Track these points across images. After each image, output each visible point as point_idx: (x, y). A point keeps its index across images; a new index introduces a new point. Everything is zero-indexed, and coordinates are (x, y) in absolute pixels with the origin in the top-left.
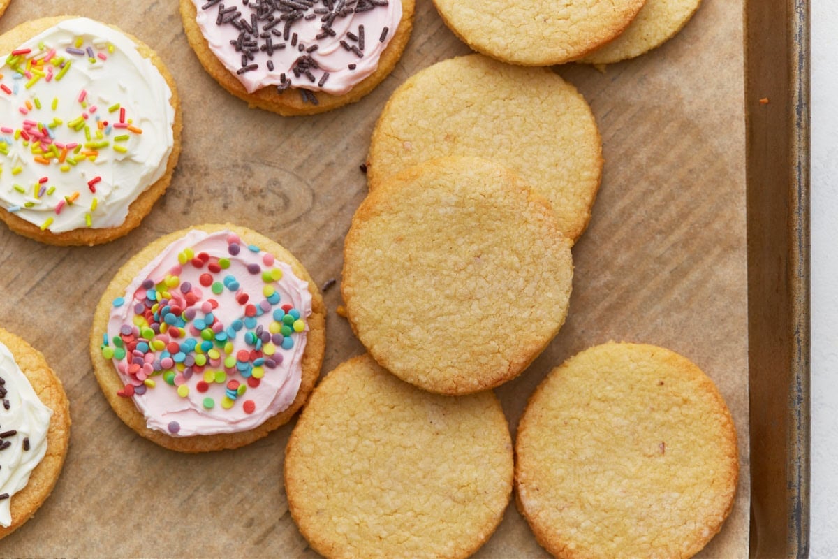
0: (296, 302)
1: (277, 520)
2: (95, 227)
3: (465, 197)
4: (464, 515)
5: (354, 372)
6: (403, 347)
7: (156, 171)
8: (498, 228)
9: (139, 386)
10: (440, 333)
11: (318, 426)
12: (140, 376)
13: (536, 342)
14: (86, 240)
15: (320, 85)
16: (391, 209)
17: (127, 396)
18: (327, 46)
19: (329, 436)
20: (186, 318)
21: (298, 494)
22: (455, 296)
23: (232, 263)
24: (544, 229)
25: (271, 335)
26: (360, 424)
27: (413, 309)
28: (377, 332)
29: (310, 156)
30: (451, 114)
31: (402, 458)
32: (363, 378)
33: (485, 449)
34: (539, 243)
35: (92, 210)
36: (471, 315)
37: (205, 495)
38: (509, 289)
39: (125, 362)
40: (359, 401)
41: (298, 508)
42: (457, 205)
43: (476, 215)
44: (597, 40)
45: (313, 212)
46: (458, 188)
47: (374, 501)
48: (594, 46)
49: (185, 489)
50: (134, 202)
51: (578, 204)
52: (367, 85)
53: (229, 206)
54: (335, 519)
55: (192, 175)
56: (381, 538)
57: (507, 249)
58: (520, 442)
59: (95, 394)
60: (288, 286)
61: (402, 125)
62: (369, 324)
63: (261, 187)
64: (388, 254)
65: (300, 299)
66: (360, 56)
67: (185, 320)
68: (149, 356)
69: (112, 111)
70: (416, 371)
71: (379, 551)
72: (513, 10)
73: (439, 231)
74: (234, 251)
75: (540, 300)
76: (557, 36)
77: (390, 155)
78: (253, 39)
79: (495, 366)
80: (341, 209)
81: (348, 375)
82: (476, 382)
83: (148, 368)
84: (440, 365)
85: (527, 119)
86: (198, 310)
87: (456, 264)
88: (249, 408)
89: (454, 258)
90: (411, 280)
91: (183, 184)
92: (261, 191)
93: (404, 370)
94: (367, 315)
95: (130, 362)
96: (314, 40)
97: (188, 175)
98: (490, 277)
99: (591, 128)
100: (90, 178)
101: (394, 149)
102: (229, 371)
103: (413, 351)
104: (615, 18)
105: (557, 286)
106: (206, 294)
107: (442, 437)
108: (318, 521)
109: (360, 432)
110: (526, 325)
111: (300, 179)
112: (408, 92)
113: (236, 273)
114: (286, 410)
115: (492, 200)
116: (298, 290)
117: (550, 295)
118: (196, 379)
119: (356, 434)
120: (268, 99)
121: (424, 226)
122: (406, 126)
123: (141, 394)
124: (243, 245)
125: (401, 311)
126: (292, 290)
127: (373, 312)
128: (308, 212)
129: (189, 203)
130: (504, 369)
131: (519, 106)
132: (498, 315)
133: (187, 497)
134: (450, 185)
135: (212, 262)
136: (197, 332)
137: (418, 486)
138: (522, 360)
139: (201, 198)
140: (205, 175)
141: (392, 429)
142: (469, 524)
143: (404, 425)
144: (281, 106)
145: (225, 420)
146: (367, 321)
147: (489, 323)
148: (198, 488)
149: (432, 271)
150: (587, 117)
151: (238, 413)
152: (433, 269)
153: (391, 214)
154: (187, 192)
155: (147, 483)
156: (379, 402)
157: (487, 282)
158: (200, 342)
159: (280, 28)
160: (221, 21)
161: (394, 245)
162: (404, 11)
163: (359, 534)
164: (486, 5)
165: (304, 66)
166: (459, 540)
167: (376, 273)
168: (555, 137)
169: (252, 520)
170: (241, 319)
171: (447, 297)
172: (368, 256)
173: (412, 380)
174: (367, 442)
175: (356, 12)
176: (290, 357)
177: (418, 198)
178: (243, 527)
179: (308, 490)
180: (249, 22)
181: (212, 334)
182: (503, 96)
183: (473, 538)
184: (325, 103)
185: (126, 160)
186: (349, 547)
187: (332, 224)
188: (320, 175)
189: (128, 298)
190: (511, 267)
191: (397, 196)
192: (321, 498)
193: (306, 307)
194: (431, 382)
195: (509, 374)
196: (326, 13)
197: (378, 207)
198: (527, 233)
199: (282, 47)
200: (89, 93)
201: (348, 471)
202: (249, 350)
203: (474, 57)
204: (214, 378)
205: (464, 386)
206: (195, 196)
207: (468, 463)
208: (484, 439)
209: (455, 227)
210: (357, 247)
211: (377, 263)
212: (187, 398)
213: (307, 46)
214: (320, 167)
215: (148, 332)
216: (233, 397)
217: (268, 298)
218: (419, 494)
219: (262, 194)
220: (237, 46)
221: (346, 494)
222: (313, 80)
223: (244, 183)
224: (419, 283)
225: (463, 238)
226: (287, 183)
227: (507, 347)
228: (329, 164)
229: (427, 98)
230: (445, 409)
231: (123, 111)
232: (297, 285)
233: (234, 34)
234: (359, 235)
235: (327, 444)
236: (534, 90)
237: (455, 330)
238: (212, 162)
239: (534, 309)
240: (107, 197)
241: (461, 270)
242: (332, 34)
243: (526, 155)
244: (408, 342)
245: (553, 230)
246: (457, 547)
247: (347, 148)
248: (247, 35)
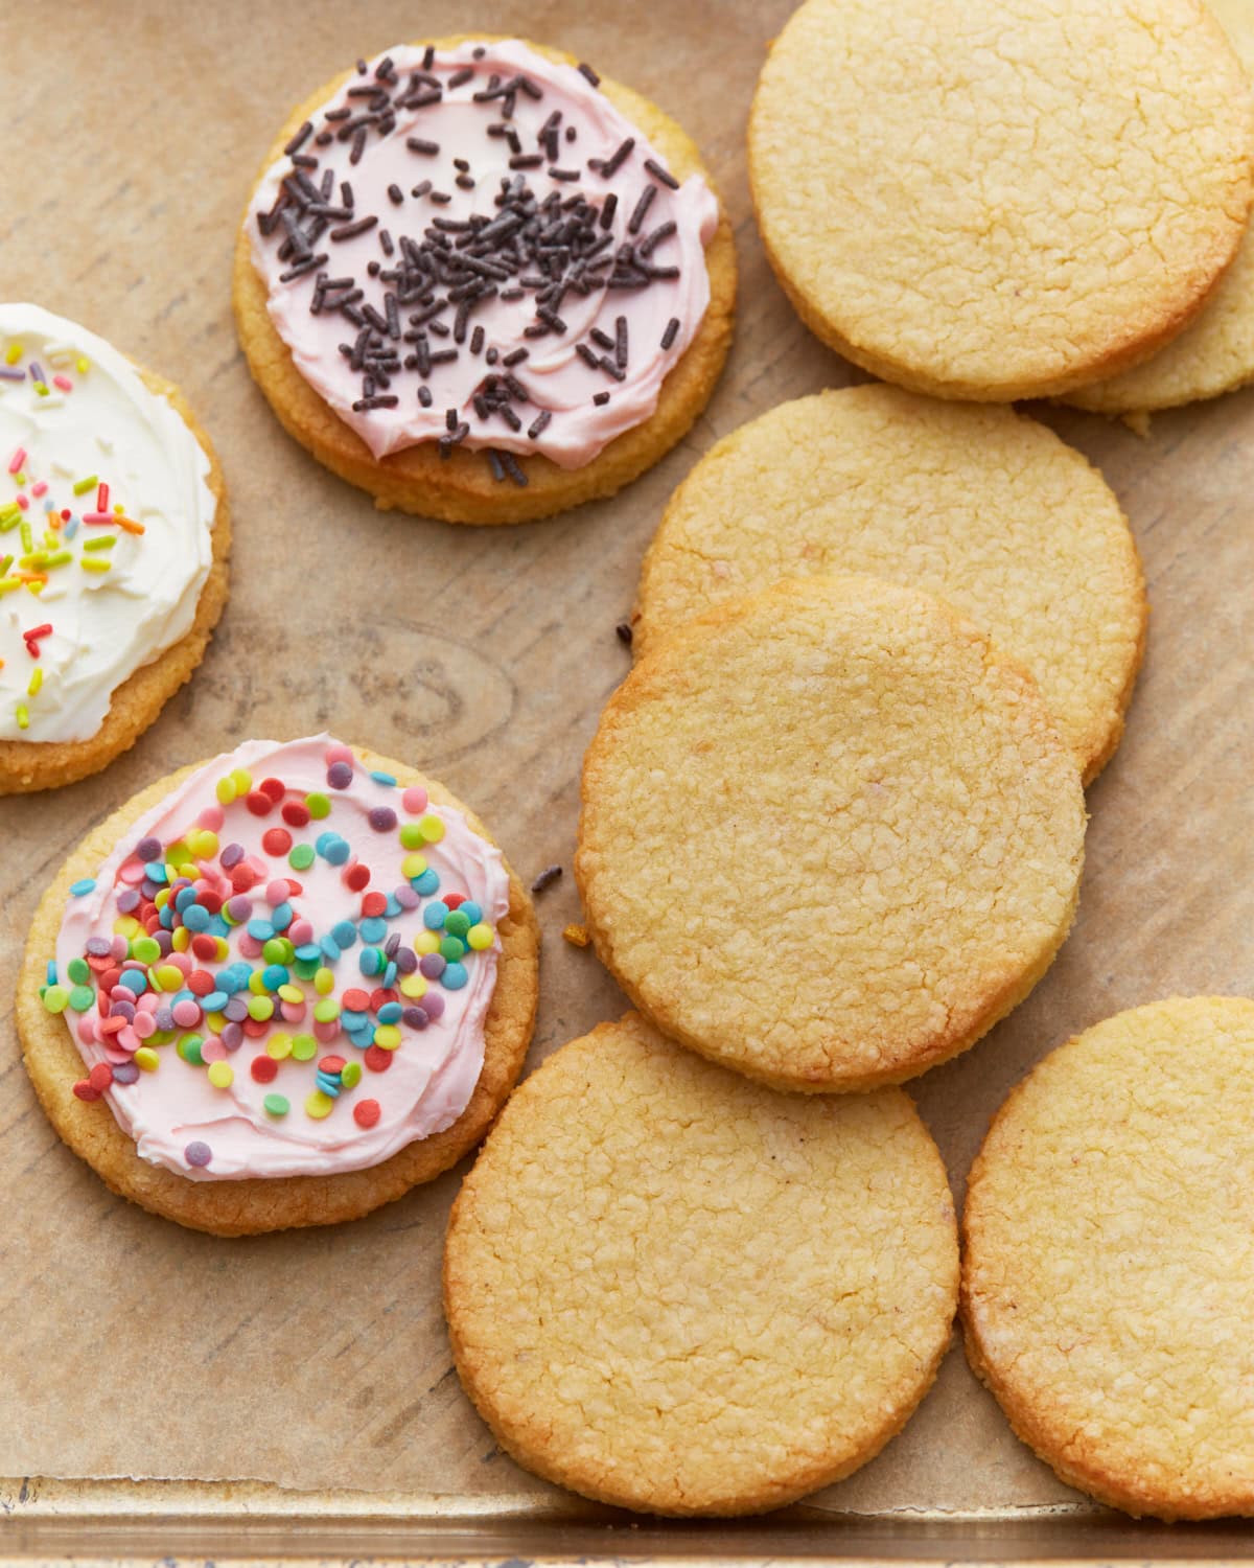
0: (474, 886)
1: (426, 1391)
2: (37, 736)
3: (846, 656)
4: (849, 1359)
5: (601, 1052)
6: (711, 978)
7: (174, 611)
8: (921, 721)
9: (122, 1065)
10: (792, 946)
11: (520, 1166)
12: (127, 1040)
13: (1008, 965)
14: (16, 768)
15: (533, 435)
16: (686, 684)
17: (94, 1094)
18: (547, 353)
19: (543, 1187)
20: (231, 917)
21: (472, 1315)
22: (826, 866)
23: (335, 806)
24: (1021, 724)
25: (419, 958)
26: (615, 1162)
27: (734, 894)
28: (655, 945)
29: (507, 612)
30: (815, 504)
31: (709, 1233)
32: (621, 1062)
33: (894, 1214)
34: (1010, 752)
35: (32, 693)
36: (863, 906)
37: (264, 1337)
38: (944, 851)
39: (93, 1014)
40: (611, 1111)
41: (473, 1347)
42: (830, 671)
43: (870, 693)
44: (1129, 332)
45: (513, 727)
46: (831, 636)
47: (645, 1330)
48: (1121, 344)
49: (219, 1321)
50: (122, 687)
51: (1095, 690)
52: (633, 448)
53: (331, 713)
54: (556, 1368)
55: (248, 651)
56: (659, 1412)
57: (941, 765)
58: (973, 1204)
59: (24, 1115)
60: (458, 853)
61: (711, 526)
62: (637, 931)
63: (400, 675)
64: (679, 777)
65: (483, 878)
66: (620, 378)
67: (228, 921)
68: (149, 1000)
69: (82, 490)
70: (740, 1028)
71: (656, 1442)
72: (948, 271)
73: (790, 729)
74: (339, 778)
75: (1015, 875)
76: (1043, 323)
77: (683, 591)
78: (387, 344)
79: (916, 1016)
80: (576, 721)
81: (586, 1057)
82: (873, 1053)
83: (144, 1023)
84: (794, 1014)
85: (980, 512)
86: (258, 900)
87: (827, 797)
88: (367, 1116)
89: (822, 784)
90: (730, 834)
91: (227, 667)
92: (401, 684)
93: (714, 1028)
94: (633, 909)
95: (104, 1013)
96: (519, 339)
97: (242, 650)
98: (903, 823)
99: (1124, 536)
100: (30, 625)
101: (691, 577)
102: (326, 1033)
103: (734, 984)
104: (1167, 286)
105: (1051, 848)
106: (277, 871)
107: (797, 1189)
108: (518, 1374)
109: (615, 1177)
110: (984, 927)
111: (485, 658)
112: (723, 460)
113: (343, 827)
114: (448, 1130)
115: (907, 660)
116: (480, 860)
117: (1035, 864)
118: (249, 1053)
119: (605, 1181)
120: (419, 474)
121: (758, 719)
122: (718, 528)
123: (124, 1084)
124: (362, 771)
125: (706, 899)
126: (467, 862)
127: (643, 904)
128: (503, 728)
129: (242, 709)
130: (936, 1024)
131: (963, 486)
132: (921, 905)
133: (222, 1338)
134: (813, 630)
135: (289, 800)
136: (256, 946)
137: (744, 1295)
138: (975, 1004)
139: (269, 699)
140: (279, 649)
141: (687, 1173)
142: (859, 1379)
143: (712, 1163)
144: (448, 493)
145: (312, 1144)
146: (631, 924)
147: (902, 923)
148: (249, 1319)
149: (773, 813)
150: (1110, 510)
151: (342, 1126)
152: (779, 810)
153: (684, 696)
154: (239, 685)
155: (134, 1310)
156: (656, 1112)
157: (898, 835)
158: (259, 970)
159: (448, 319)
160: (320, 308)
161: (692, 759)
162: (715, 297)
163: (612, 1402)
164: (889, 264)
165: (496, 396)
166: (836, 1416)
167: (653, 819)
168: (1043, 550)
169: (370, 1390)
170: (354, 920)
171: (809, 868)
172: (633, 784)
173: (732, 1049)
174: (630, 1199)
175: (611, 286)
176: (461, 1005)
177: (744, 659)
178: (349, 1405)
179: (496, 1305)
180: (380, 309)
181: (287, 949)
182: (928, 465)
183: (869, 1411)
184: (542, 483)
185: (108, 590)
186: (589, 1433)
187: (556, 751)
188: (528, 650)
189: (106, 878)
190: (949, 803)
191: (698, 656)
192: (524, 1322)
193: (496, 896)
194: (774, 1052)
195: (947, 1034)
196: (545, 285)
197: (658, 681)
198: (984, 731)
199: (450, 357)
200: (31, 455)
201: (587, 1263)
202: (369, 988)
203: (865, 390)
204: (290, 1047)
205: (845, 1061)
206: (256, 695)
207: (857, 1246)
208: (892, 1194)
209: (824, 720)
210: (610, 767)
211: (654, 799)
212: (226, 1092)
213: (504, 354)
214: (529, 634)
215: (145, 947)
216: (330, 1089)
217: (413, 880)
218: (747, 1313)
219: (402, 689)
220: (353, 358)
221: (583, 1314)
222: (515, 426)
223: (365, 668)
224: (747, 839)
225: (844, 742)
226: (460, 669)
227: (942, 975)
228: (551, 628)
229: (763, 470)
230: (805, 1129)
231: (104, 491)
232: (476, 849)
233: (349, 336)
234: (614, 740)
235: (541, 1205)
236: (995, 455)
237: (826, 937)
238: (295, 624)
239: (1000, 894)
240: (66, 668)
241: (838, 810)
242: (558, 329)
243: (978, 587)
244: (722, 966)
245: (1040, 726)
246: (831, 1432)
247: (589, 594)
248: (375, 336)
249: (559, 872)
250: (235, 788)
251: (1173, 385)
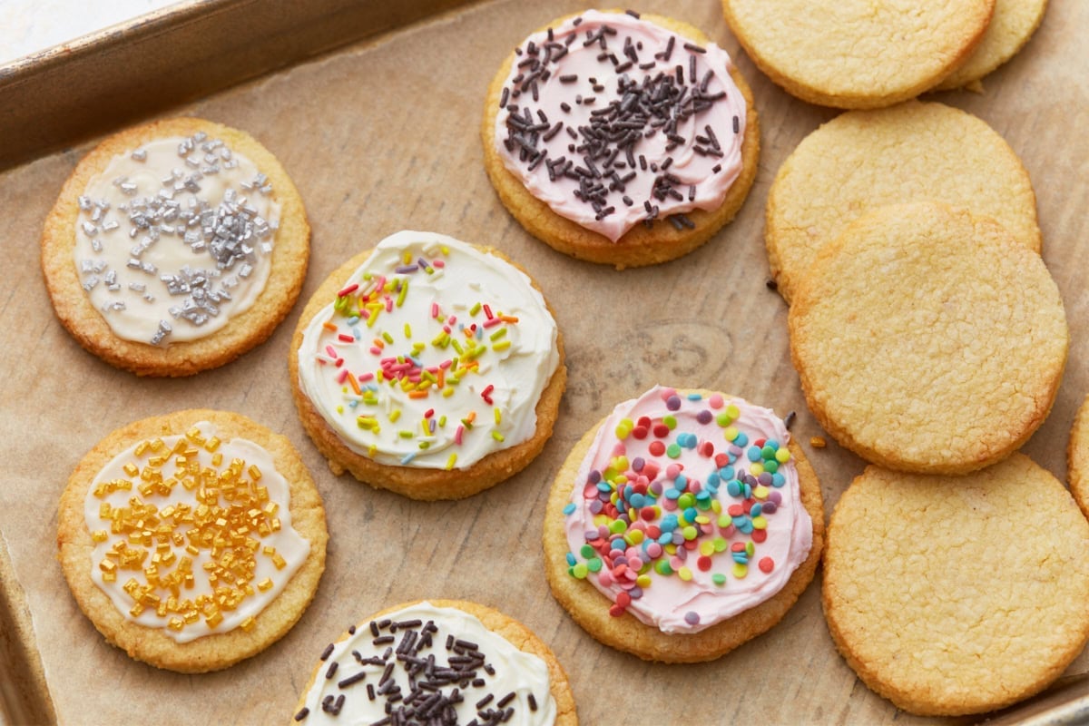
0: (768, 432)
1: (848, 697)
2: (507, 445)
3: (903, 245)
4: (1060, 592)
5: (863, 491)
6: (910, 429)
7: (550, 355)
8: (954, 263)
9: (632, 589)
10: (942, 398)
11: (851, 563)
12: (630, 575)
13: (1053, 366)
14: (502, 466)
15: (691, 199)
16: (828, 291)
17: (622, 611)
18: (682, 155)
19: (868, 568)
20: (654, 493)
21: (862, 646)
22: (941, 352)
23: (677, 419)
24: (1004, 246)
25: (757, 478)
26: (897, 541)
27: (901, 383)
28: (872, 425)
29: (707, 297)
30: (844, 182)
31: (961, 558)
32: (876, 492)
33: (1047, 513)
34: (1004, 261)
35: (498, 423)
36: (969, 364)
37: (755, 703)
38: (995, 322)
39: (605, 570)
40: (884, 518)
41: (869, 662)
42: (899, 256)
43: (923, 259)
44: (967, 37)
45: (737, 352)
46: (891, 239)
47: (951, 618)
48: (966, 44)
49: (728, 704)
50: (538, 404)
51: (1024, 220)
52: (738, 190)
53: (642, 381)
54: (916, 655)
55: (585, 366)
56: (979, 656)
57: (975, 281)
58: (1082, 494)
59: (580, 641)
60: (750, 418)
61: (797, 212)
62: (861, 421)
63: (668, 349)
64: (847, 337)
65: (771, 425)
66: (721, 155)
67: (653, 496)
68: (630, 551)
69: (475, 313)
70: (935, 448)
71: (984, 671)
72: (864, 41)
73: (891, 292)
74: (674, 405)
75: (1035, 321)
76: (923, 48)
77: (797, 249)
78: (596, 183)
79: (1019, 408)
80: (766, 338)
81: (858, 497)
82: (1006, 434)
83: (635, 563)
84: (959, 430)
85: (927, 155)
86: (663, 480)
87: (925, 318)
88: (767, 567)
89: (920, 313)
90: (885, 354)
91: (578, 379)
92: (670, 353)
93: (922, 453)
94: (854, 411)
95: (610, 567)
96: (664, 154)
97: (581, 367)
98: (969, 316)
99: (1001, 141)
100: (482, 390)
101: (799, 241)
102: (727, 532)
103: (922, 428)
104: (975, 8)
105: (1045, 301)
106: (664, 464)
107: (994, 519)
108: (899, 666)
109: (901, 549)
110: (1033, 351)
111: (706, 324)
112: (787, 178)
113: (686, 428)
114: (807, 559)
115: (934, 236)
116: (765, 417)
117: (1042, 312)
118: (693, 558)
119: (897, 553)
120: (638, 243)
121: (873, 293)
122: (801, 212)
123: (637, 598)
124: (683, 398)
125: (888, 392)
126: (759, 421)
127: (858, 406)
128: (731, 355)
129: (595, 396)
130: (1031, 408)
131: (912, 146)
132: (997, 353)
133: (734, 713)
134: (881, 240)
135: (654, 425)
136: (673, 503)
137: (994, 582)
138: (1045, 391)
139: (606, 387)
140: (601, 359)
141: (935, 533)
142: (1069, 600)
143: (946, 524)
144: (655, 247)
145: (746, 591)
146: (857, 419)
147: (992, 365)
148: (743, 697)
149: (903, 337)
150: (989, 131)
151: (756, 576)
152: (905, 334)
153: (830, 297)
154: (588, 385)
155: (682, 716)
156: (906, 509)
157: (969, 323)
158: (680, 515)
159: (622, 158)
160: (554, 178)
161: (849, 326)
162: (747, 101)
163: (953, 661)
164: (834, 48)
165: (666, 186)
166: (1067, 622)
167: (844, 363)
168: (966, 162)
169: (820, 708)
170: (716, 471)
171: (933, 357)
172: (826, 350)
173: (935, 461)
174: (914, 557)
175: (695, 112)
176: (788, 493)
177: (852, 268)
178: (813, 720)
179: (872, 636)
180: (584, 167)
181: (691, 497)
182: (890, 142)
183: (1081, 614)
184: (702, 223)
185: (512, 357)
186: (947, 681)
187: (763, 356)
188: (725, 312)
189: (579, 500)
190: (988, 298)
191: (828, 275)
192: (890, 639)
193: (782, 431)
194: (958, 453)
195: (1039, 411)
196: (664, 123)
197: (814, 295)
198: (987, 256)
199: (633, 176)
200: (440, 305)
201: (907, 597)
202: (739, 502)
203: (841, 118)
204: (713, 547)
205: (995, 444)
206: (600, 387)
207: (1037, 535)
208: (1041, 503)
209: (906, 281)
210: (809, 346)
211: (840, 352)
212: (690, 582)
213: (659, 165)
214: (722, 304)
215: (619, 525)
216: (743, 559)
217: (733, 442)
218: (999, 590)
219: (672, 355)
220: (582, 196)
221: (917, 623)
222: (680, 198)
223: (648, 352)
224: (896, 354)
225: (921, 288)
226: (696, 334)
227: (1022, 383)
228: (732, 297)
229: (810, 175)
230: (983, 489)
231: (486, 308)
232: (760, 413)
233: (574, 186)
234: (805, 332)
235: (871, 578)
236: (920, 125)
237: (958, 387)
238: (603, 343)
239: (1032, 332)
240: (509, 403)
241: (934, 322)
242: (681, 141)
243: (943, 192)
244: (913, 421)
245: (1013, 243)
246: (1068, 631)
247: (743, 273)
248: (588, 181)
249: (794, 414)
250: (626, 429)
251: (989, 61)
